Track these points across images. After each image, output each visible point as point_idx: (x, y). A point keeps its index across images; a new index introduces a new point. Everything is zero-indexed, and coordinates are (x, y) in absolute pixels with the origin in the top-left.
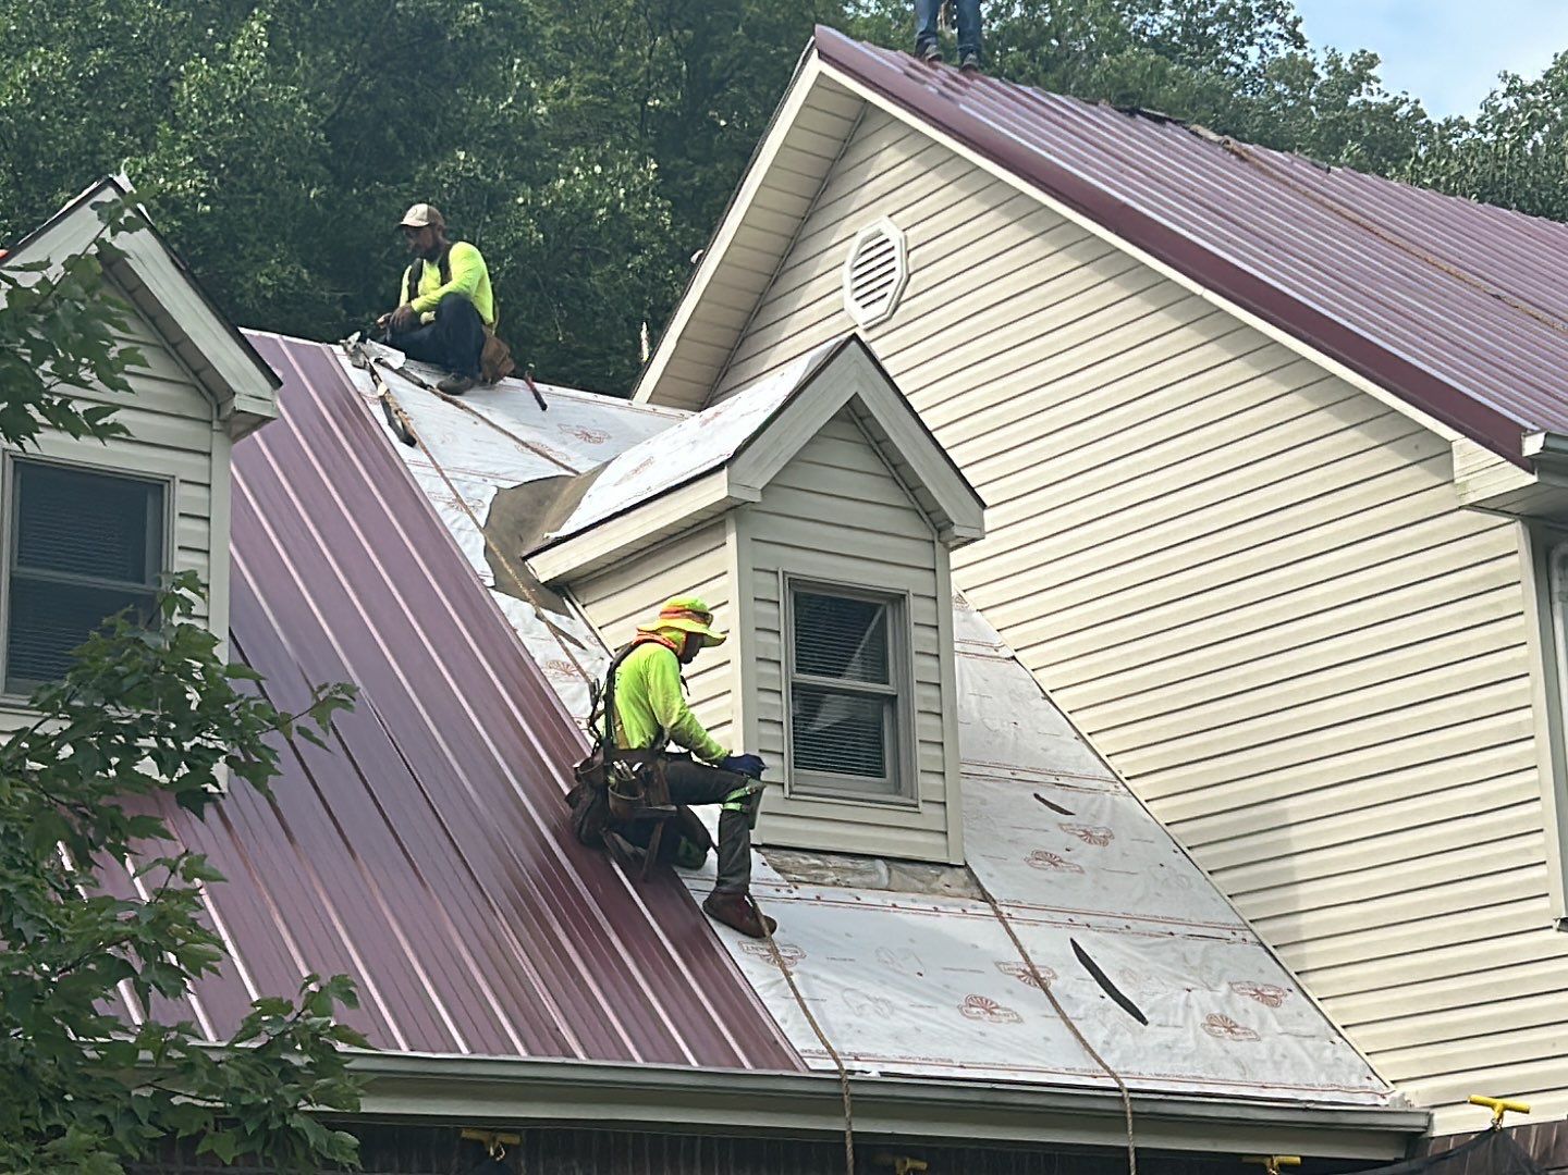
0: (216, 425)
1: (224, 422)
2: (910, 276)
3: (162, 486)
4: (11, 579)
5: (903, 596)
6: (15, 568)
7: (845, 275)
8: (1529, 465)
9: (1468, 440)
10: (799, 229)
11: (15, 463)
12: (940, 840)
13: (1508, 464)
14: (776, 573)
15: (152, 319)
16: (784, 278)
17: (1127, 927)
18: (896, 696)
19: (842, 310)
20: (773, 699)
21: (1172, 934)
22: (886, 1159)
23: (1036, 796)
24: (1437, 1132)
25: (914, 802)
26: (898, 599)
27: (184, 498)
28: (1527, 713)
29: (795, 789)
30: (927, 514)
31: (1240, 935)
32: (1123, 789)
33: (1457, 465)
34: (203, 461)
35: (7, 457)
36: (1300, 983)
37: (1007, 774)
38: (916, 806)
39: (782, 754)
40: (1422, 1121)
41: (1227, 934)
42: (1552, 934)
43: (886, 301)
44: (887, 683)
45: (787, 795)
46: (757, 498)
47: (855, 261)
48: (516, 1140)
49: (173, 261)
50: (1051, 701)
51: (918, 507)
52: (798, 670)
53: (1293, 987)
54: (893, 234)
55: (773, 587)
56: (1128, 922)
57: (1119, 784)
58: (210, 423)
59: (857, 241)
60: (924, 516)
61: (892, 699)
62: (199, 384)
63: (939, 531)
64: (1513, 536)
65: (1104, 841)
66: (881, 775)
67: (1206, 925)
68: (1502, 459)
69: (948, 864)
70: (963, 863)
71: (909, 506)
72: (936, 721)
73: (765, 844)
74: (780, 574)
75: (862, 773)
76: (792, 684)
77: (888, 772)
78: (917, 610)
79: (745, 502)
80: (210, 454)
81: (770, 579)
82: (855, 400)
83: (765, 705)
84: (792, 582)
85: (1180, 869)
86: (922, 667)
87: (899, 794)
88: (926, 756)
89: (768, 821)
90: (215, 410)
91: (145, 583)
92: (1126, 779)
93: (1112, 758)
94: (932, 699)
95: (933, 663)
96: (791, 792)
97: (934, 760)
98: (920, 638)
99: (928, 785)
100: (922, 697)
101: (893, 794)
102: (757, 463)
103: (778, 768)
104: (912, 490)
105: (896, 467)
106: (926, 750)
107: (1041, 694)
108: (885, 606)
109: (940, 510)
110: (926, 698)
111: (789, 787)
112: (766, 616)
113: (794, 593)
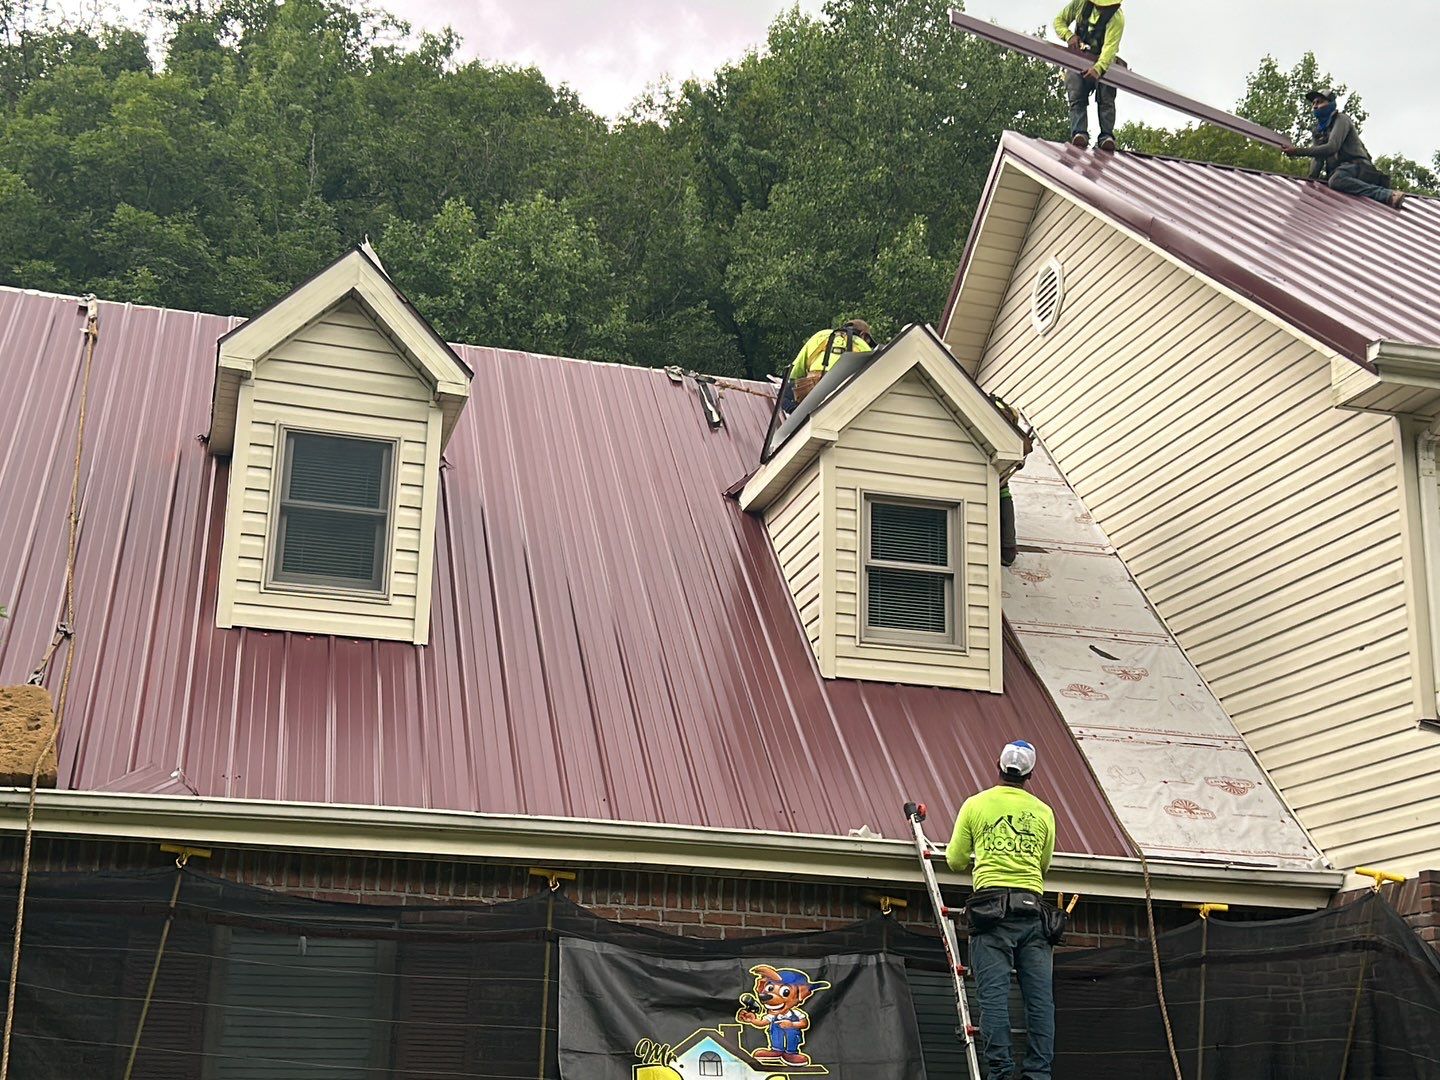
0: (432, 403)
1: (437, 401)
2: (1065, 295)
3: (391, 445)
4: (281, 507)
5: (959, 503)
6: (287, 500)
7: (1034, 300)
8: (1375, 368)
9: (1340, 356)
10: (1012, 273)
11: (288, 432)
12: (984, 675)
13: (1363, 370)
14: (855, 490)
15: (389, 336)
16: (1005, 308)
17: (1130, 737)
18: (953, 575)
19: (1032, 325)
20: (850, 577)
21: (1169, 742)
22: (871, 897)
23: (1091, 647)
24: (1347, 889)
25: (962, 649)
26: (955, 506)
27: (405, 452)
28: (1399, 564)
29: (863, 640)
30: (982, 445)
31: (1231, 744)
32: (1171, 642)
33: (1334, 376)
34: (421, 427)
35: (283, 429)
36: (1270, 779)
37: (1074, 632)
38: (965, 652)
39: (855, 615)
40: (1338, 880)
41: (1218, 743)
42: (1415, 733)
43: (1051, 316)
44: (946, 565)
45: (858, 644)
46: (834, 437)
47: (1038, 290)
48: (572, 876)
49: (398, 297)
50: (1135, 583)
51: (974, 442)
52: (873, 558)
53: (1263, 781)
54: (1056, 268)
55: (851, 499)
56: (1132, 734)
57: (1170, 639)
58: (428, 403)
59: (1039, 275)
60: (979, 447)
61: (951, 577)
62: (422, 378)
63: (991, 457)
64: (1391, 429)
65: (1138, 678)
66: (943, 631)
67: (1203, 736)
68: (1359, 367)
69: (989, 692)
70: (1002, 692)
71: (968, 440)
72: (983, 591)
73: (838, 678)
74: (858, 490)
75: (927, 629)
76: (866, 566)
77: (946, 628)
78: (970, 513)
79: (828, 441)
80: (427, 423)
81: (849, 494)
82: (917, 367)
83: (842, 581)
84: (868, 496)
85: (1198, 697)
86: (972, 553)
87: (953, 643)
88: (973, 616)
89: (841, 662)
90: (432, 394)
91: (378, 508)
92: (1176, 635)
93: (1169, 621)
94: (981, 576)
95: (982, 550)
96: (861, 642)
97: (981, 619)
98: (972, 533)
99: (974, 636)
100: (971, 574)
101: (948, 643)
102: (836, 413)
103: (851, 625)
104: (968, 429)
105: (955, 413)
106: (974, 612)
107: (1129, 578)
108: (946, 511)
109: (987, 441)
110: (976, 575)
111: (860, 638)
112: (844, 520)
113: (872, 504)
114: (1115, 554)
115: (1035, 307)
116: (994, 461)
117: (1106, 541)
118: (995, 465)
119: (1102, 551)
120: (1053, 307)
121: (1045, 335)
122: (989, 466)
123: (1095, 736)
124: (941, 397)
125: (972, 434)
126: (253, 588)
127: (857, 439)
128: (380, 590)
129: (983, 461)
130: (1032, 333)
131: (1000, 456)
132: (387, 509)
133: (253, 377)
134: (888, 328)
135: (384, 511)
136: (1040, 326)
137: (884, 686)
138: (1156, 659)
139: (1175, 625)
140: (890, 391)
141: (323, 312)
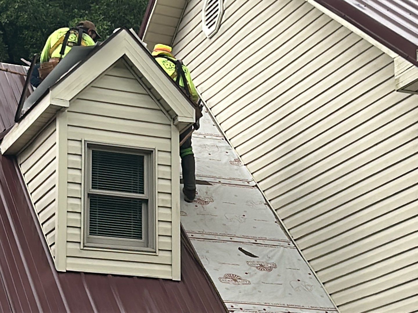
2: (224, 11)
5: (152, 151)
7: (203, 13)
9: (400, 57)
12: (168, 268)
13: (414, 67)
14: (81, 141)
17: (265, 310)
18: (148, 200)
19: (202, 31)
20: (77, 202)
23: (240, 249)
25: (154, 250)
26: (149, 152)
29: (86, 245)
30: (168, 112)
33: (396, 70)
37: (228, 238)
38: (155, 252)
39: (80, 228)
44: (143, 193)
45: (82, 248)
46: (67, 105)
47: (206, 7)
50: (269, 206)
51: (162, 109)
52: (93, 188)
55: (78, 148)
56: (265, 307)
57: (291, 243)
60: (165, 113)
61: (146, 201)
63: (174, 120)
65: (270, 269)
66: (141, 238)
68: (412, 65)
69: (171, 280)
70: (180, 280)
71: (158, 108)
72: (168, 211)
73: (67, 271)
74: (83, 141)
75: (130, 237)
76: (88, 194)
77: (143, 237)
78: (160, 158)
79: (62, 107)
81: (77, 144)
82: (124, 57)
83: (72, 204)
84: (90, 146)
85: (308, 282)
86: (161, 185)
87: (147, 247)
88: (161, 228)
89: (70, 260)
92: (295, 240)
93: (291, 231)
94: (166, 200)
95: (168, 183)
96: (84, 246)
97: (166, 230)
98: (160, 171)
99: (161, 242)
100: (160, 199)
101: (145, 247)
102: (68, 88)
103: (77, 234)
104: (158, 100)
105: (149, 89)
106: (162, 225)
107: (265, 202)
108: (143, 157)
109: (171, 109)
110: (163, 200)
111: (83, 244)
112: (73, 162)
113: (93, 151)
114: (256, 186)
115: (204, 19)
116: (176, 123)
117: (250, 178)
118: (176, 126)
119: (248, 184)
120: (216, 19)
121: (210, 38)
122: (173, 126)
123: (241, 309)
124: (140, 78)
125: (160, 104)
127: (82, 106)
129: (169, 123)
130: (202, 36)
131: (180, 119)
134: (107, 29)
136: (207, 32)
137: (99, 277)
138: (282, 256)
139: (295, 234)
140: (105, 74)
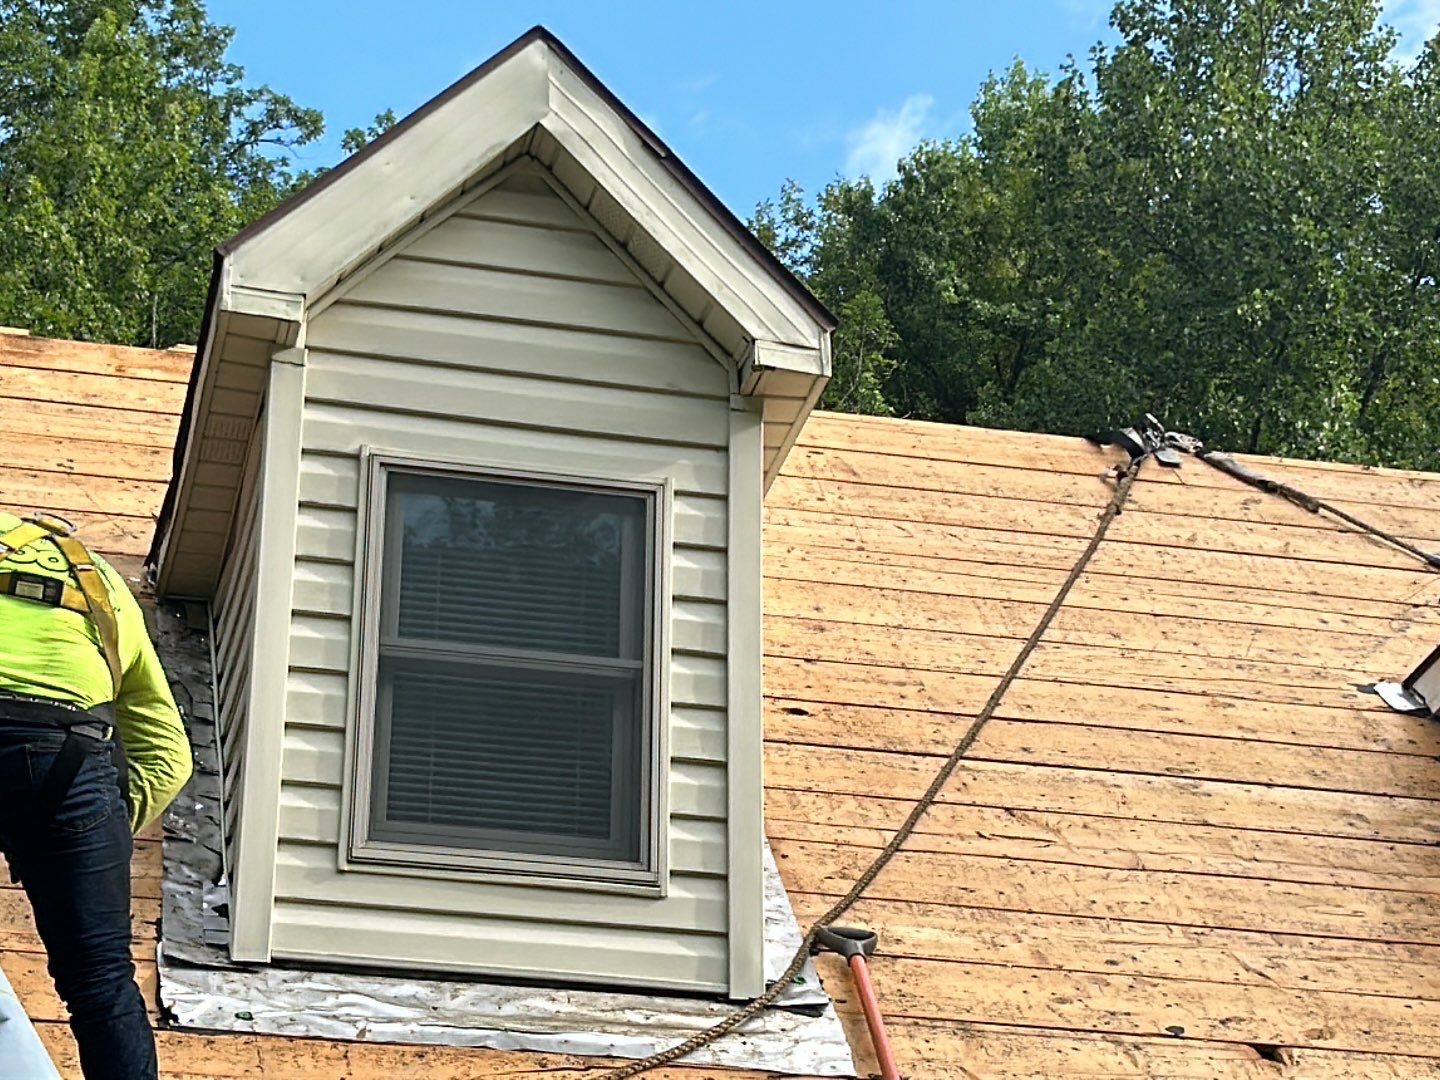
1: (747, 396)
3: (644, 501)
4: (380, 658)
6: (394, 639)
11: (391, 475)
15: (624, 246)
27: (677, 519)
34: (710, 459)
35: (376, 466)
49: (644, 144)
58: (728, 399)
80: (726, 449)
90: (734, 377)
91: (617, 655)
126: (320, 860)
128: (637, 860)
132: (641, 658)
133: (301, 342)
135: (633, 664)
141: (463, 190)
